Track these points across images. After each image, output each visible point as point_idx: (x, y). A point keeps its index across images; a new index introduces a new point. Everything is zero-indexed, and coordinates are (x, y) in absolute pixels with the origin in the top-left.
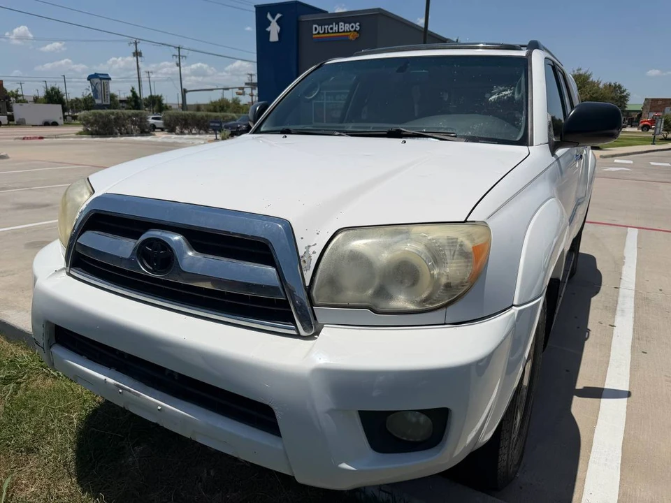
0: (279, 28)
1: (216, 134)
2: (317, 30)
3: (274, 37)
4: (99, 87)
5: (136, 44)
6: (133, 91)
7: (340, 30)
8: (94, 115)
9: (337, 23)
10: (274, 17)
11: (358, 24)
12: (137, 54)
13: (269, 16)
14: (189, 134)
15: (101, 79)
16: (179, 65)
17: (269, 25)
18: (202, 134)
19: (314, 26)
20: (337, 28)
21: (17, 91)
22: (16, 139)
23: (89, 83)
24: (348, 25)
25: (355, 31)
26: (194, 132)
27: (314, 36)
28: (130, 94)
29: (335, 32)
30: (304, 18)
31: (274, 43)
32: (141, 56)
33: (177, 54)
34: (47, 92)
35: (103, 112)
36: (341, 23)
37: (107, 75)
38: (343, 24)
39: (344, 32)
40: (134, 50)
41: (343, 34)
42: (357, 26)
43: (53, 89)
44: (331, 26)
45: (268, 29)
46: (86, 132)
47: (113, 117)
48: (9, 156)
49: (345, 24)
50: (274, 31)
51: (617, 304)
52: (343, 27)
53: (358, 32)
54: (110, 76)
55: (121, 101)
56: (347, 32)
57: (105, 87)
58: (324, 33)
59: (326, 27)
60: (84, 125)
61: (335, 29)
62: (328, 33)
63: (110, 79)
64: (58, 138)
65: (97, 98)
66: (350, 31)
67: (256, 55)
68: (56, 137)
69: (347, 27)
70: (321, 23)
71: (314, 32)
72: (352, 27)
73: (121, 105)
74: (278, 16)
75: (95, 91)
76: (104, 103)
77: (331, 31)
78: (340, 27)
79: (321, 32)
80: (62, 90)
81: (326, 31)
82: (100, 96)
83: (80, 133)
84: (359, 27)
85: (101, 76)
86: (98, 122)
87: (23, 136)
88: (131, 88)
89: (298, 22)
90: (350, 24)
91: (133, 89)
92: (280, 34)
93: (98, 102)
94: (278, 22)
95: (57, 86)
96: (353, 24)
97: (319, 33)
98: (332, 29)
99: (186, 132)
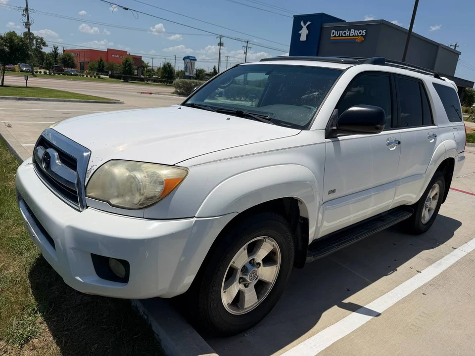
0: (307, 32)
1: (252, 102)
2: (334, 33)
3: (303, 38)
4: (189, 65)
5: (221, 37)
6: (214, 68)
7: (351, 35)
8: (183, 82)
9: (349, 30)
10: (305, 24)
11: (365, 31)
12: (221, 44)
13: (302, 23)
14: (239, 100)
15: (191, 60)
16: (246, 53)
17: (301, 29)
18: (248, 101)
19: (332, 31)
20: (348, 33)
21: (148, 64)
22: (138, 92)
23: (183, 61)
24: (357, 31)
25: (362, 35)
26: (242, 99)
27: (331, 38)
28: (213, 70)
29: (347, 36)
30: (326, 25)
31: (303, 42)
32: (223, 46)
33: (246, 46)
34: (164, 66)
35: (188, 81)
36: (352, 30)
37: (195, 57)
38: (353, 30)
39: (353, 36)
40: (219, 42)
41: (353, 37)
42: (364, 32)
43: (168, 63)
44: (345, 32)
45: (300, 32)
46: (177, 93)
47: (193, 85)
48: (125, 102)
49: (355, 30)
50: (304, 33)
51: (442, 258)
52: (353, 32)
53: (364, 36)
54: (196, 58)
55: (207, 74)
56: (356, 36)
57: (192, 65)
58: (339, 36)
59: (341, 32)
60: (176, 88)
61: (347, 33)
62: (342, 36)
63: (196, 60)
64: (161, 94)
65: (187, 72)
66: (358, 36)
67: (289, 47)
68: (159, 94)
69: (357, 32)
70: (337, 29)
71: (332, 36)
72: (360, 33)
73: (206, 77)
74: (309, 23)
75: (186, 67)
76: (190, 75)
77: (343, 35)
78: (351, 32)
79: (337, 36)
80: (173, 65)
81: (341, 35)
82: (188, 71)
83: (173, 93)
84: (365, 33)
85: (191, 58)
86: (185, 87)
87: (141, 91)
88: (214, 67)
89: (322, 28)
90: (358, 31)
91: (215, 67)
92: (307, 36)
93: (187, 74)
94: (308, 27)
95: (170, 63)
96: (361, 31)
97: (335, 36)
98: (345, 33)
99: (238, 99)
